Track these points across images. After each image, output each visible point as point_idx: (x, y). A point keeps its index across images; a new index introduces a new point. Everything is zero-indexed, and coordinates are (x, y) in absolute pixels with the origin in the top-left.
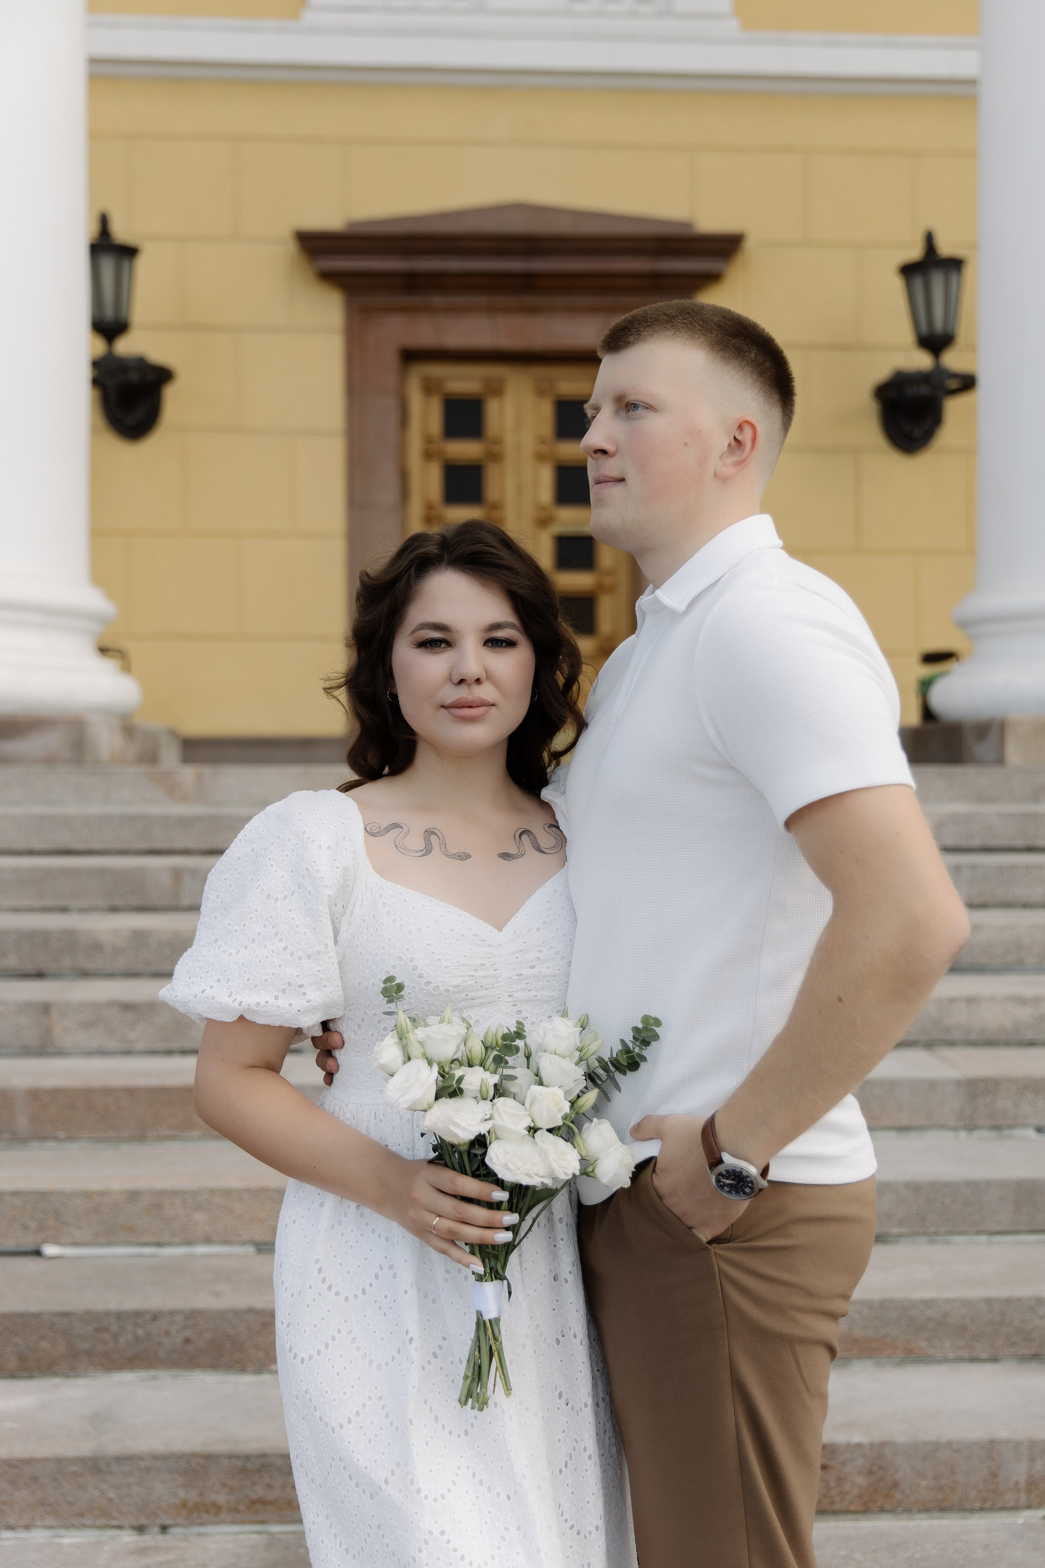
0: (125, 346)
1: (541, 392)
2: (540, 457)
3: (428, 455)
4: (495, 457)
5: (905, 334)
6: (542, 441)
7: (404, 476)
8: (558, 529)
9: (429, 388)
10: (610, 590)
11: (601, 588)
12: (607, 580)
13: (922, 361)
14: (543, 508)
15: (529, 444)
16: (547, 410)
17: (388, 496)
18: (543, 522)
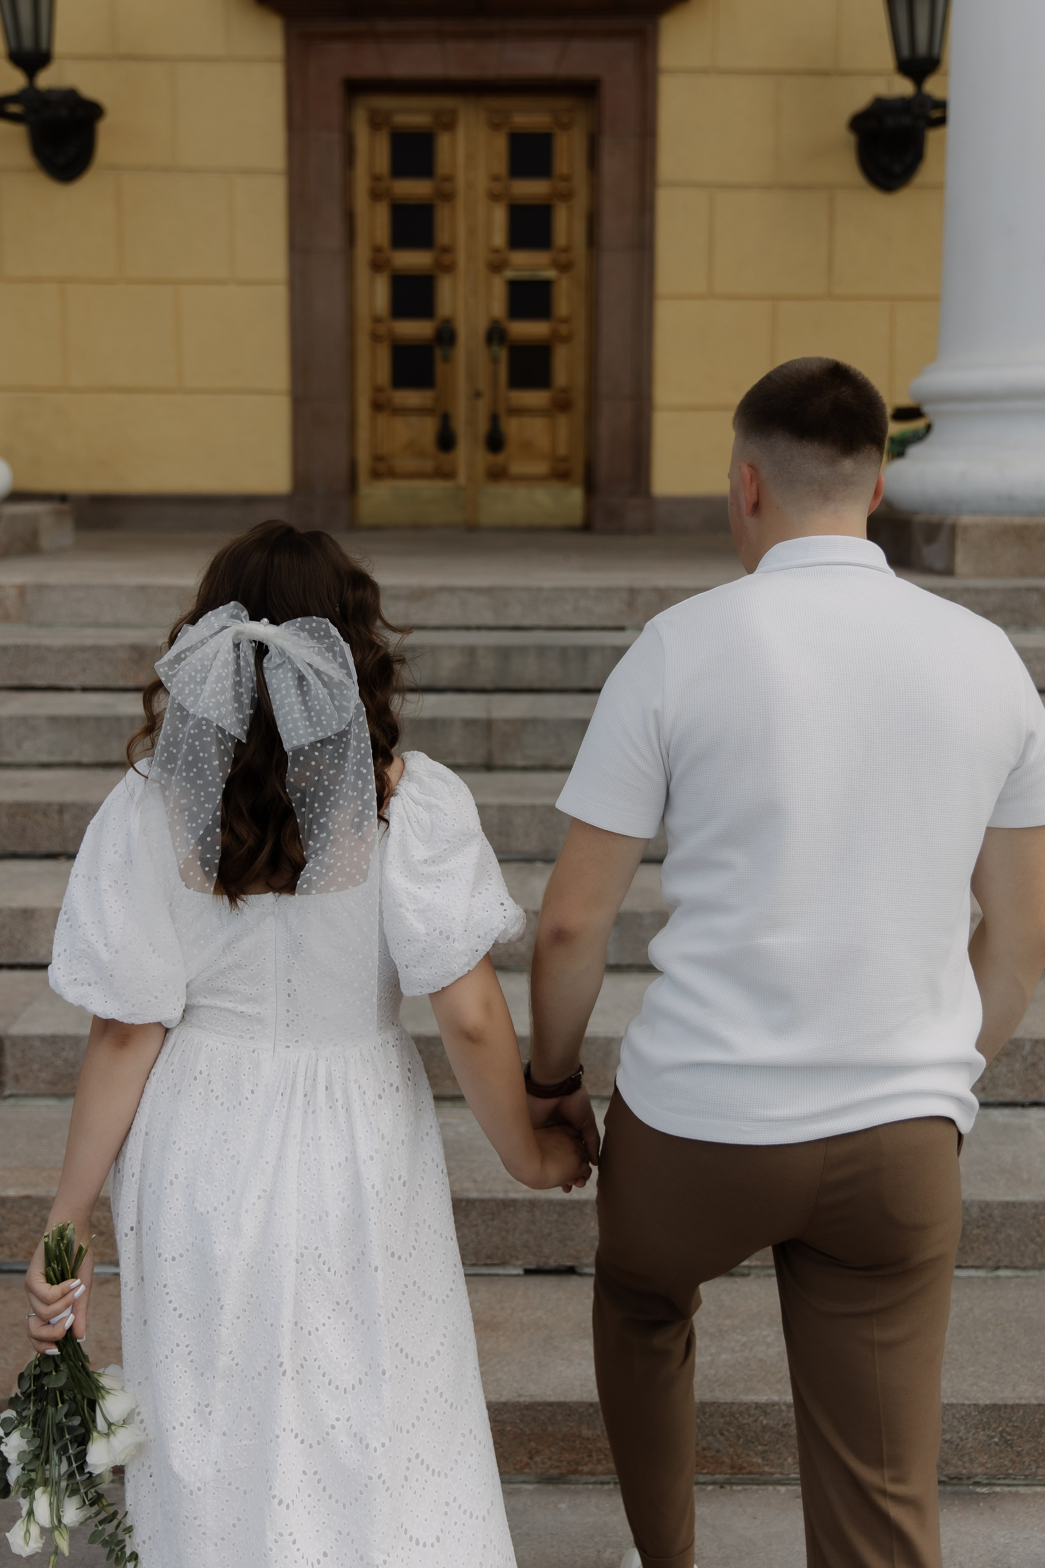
0: (46, 79)
1: (495, 127)
2: (494, 197)
3: (375, 195)
4: (448, 197)
5: (886, 58)
6: (496, 178)
7: (349, 217)
8: (510, 274)
9: (376, 123)
10: (566, 339)
11: (556, 337)
12: (563, 329)
13: (904, 87)
14: (496, 251)
15: (482, 183)
16: (501, 144)
17: (334, 240)
18: (496, 267)
